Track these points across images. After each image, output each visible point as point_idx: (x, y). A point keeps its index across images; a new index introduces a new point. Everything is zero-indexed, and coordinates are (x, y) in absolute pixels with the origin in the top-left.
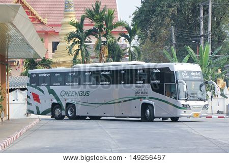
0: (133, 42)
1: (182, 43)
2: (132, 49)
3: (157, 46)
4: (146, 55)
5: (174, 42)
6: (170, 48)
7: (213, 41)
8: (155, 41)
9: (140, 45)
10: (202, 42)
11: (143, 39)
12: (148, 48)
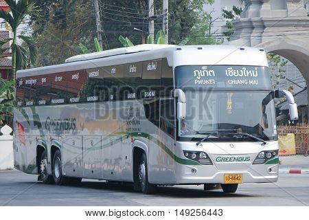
0: (21, 27)
1: (114, 33)
2: (19, 42)
3: (67, 37)
4: (47, 54)
5: (99, 29)
6: (92, 41)
7: (171, 29)
8: (64, 26)
9: (34, 34)
10: (152, 30)
11: (39, 22)
12: (49, 39)
